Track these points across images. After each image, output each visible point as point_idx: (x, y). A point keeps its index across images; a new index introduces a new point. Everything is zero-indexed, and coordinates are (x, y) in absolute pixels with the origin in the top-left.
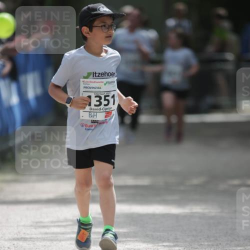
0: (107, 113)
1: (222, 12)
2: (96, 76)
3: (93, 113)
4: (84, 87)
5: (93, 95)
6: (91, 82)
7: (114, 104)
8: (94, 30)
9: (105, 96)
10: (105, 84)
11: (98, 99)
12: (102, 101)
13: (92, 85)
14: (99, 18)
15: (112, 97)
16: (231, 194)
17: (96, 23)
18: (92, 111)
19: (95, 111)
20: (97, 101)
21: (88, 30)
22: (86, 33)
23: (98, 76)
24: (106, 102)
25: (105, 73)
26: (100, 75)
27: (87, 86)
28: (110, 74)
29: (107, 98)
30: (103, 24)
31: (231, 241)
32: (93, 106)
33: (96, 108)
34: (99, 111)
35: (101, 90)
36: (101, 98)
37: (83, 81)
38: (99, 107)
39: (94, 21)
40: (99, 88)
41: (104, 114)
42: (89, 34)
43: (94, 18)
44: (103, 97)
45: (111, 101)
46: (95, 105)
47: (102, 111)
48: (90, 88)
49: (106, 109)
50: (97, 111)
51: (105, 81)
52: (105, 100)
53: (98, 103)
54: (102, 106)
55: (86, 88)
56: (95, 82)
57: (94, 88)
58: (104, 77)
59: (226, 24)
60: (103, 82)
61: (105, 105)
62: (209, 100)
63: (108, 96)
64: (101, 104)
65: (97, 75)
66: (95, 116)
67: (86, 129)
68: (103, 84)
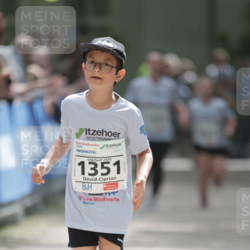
0: (107, 185)
2: (89, 134)
3: (87, 184)
6: (84, 144)
7: (119, 172)
9: (103, 164)
10: (102, 148)
11: (93, 166)
12: (99, 168)
13: (85, 148)
15: (114, 164)
18: (86, 181)
19: (89, 181)
20: (92, 169)
23: (93, 134)
24: (105, 171)
25: (103, 132)
26: (95, 133)
27: (80, 148)
28: (110, 134)
29: (105, 165)
32: (86, 175)
33: (91, 177)
34: (94, 182)
35: (96, 155)
36: (96, 165)
38: (94, 177)
40: (93, 152)
44: (99, 164)
46: (90, 174)
47: (98, 181)
48: (83, 151)
49: (105, 179)
50: (92, 181)
51: (102, 143)
52: (103, 167)
53: (93, 172)
54: (99, 176)
55: (79, 151)
56: (88, 144)
57: (87, 152)
58: (101, 136)
60: (98, 145)
61: (102, 174)
63: (109, 163)
65: (91, 132)
66: (90, 188)
67: (84, 202)
68: (99, 148)
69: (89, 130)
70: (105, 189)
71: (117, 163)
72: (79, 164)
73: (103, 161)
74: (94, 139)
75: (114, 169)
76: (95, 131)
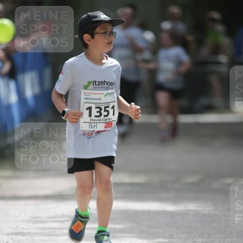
0: (107, 124)
1: (216, 15)
3: (93, 124)
4: (85, 98)
5: (93, 106)
6: (91, 93)
8: (96, 36)
9: (105, 107)
10: (105, 96)
11: (98, 110)
12: (103, 112)
13: (92, 96)
14: (100, 24)
16: (225, 192)
17: (97, 30)
18: (92, 121)
19: (95, 122)
20: (97, 112)
21: (90, 37)
22: (87, 41)
23: (98, 85)
24: (106, 113)
25: (105, 82)
26: (100, 84)
27: (88, 97)
28: (109, 84)
29: (107, 109)
30: (104, 31)
31: (225, 238)
32: (93, 117)
33: (97, 118)
34: (99, 122)
35: (102, 102)
36: (101, 109)
37: (84, 93)
38: (99, 118)
39: (95, 27)
40: (99, 99)
41: (104, 125)
42: (90, 41)
43: (96, 25)
44: (103, 108)
45: (111, 111)
46: (96, 116)
47: (102, 121)
48: (91, 99)
49: (106, 120)
50: (97, 122)
51: (105, 92)
52: (105, 111)
53: (98, 114)
54: (102, 117)
55: (87, 99)
56: (96, 94)
57: (94, 99)
58: (103, 86)
59: (220, 28)
60: (103, 94)
61: (105, 116)
62: (204, 101)
63: (108, 107)
64: (101, 115)
65: (97, 83)
66: (95, 127)
68: (103, 96)
69: (96, 82)
70: (105, 127)
72: (87, 109)
73: (105, 106)
74: (99, 89)
76: (99, 82)
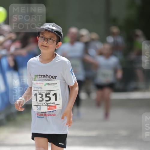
0: (49, 107)
3: (38, 106)
7: (56, 100)
10: (45, 85)
11: (41, 96)
12: (44, 97)
15: (53, 95)
19: (40, 105)
23: (41, 78)
24: (48, 99)
25: (46, 76)
26: (42, 77)
28: (50, 77)
29: (48, 95)
32: (38, 101)
33: (40, 102)
34: (42, 105)
37: (34, 83)
38: (42, 102)
40: (41, 88)
47: (44, 105)
49: (48, 104)
52: (46, 97)
53: (41, 99)
54: (44, 101)
57: (37, 88)
58: (45, 79)
61: (46, 101)
63: (49, 94)
65: (40, 77)
66: (40, 109)
67: (37, 117)
68: (43, 85)
70: (48, 109)
71: (55, 94)
72: (35, 95)
73: (46, 93)
74: (41, 80)
75: (53, 98)
